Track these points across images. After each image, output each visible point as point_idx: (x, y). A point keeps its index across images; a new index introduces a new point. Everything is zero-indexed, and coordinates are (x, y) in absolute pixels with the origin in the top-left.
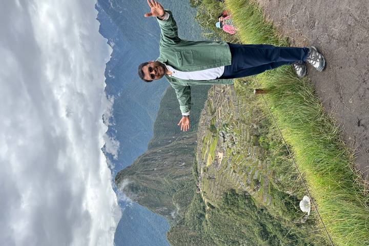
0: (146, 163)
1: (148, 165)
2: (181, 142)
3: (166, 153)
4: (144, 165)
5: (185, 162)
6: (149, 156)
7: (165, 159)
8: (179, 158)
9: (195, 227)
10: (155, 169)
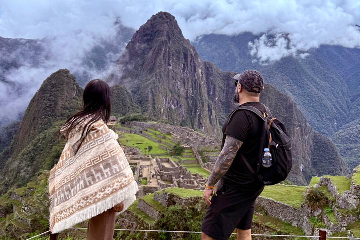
0: (182, 56)
1: (179, 58)
2: (206, 108)
3: (193, 85)
4: (179, 53)
5: (176, 110)
6: (191, 61)
7: (185, 84)
8: (183, 102)
9: (67, 109)
10: (171, 68)
